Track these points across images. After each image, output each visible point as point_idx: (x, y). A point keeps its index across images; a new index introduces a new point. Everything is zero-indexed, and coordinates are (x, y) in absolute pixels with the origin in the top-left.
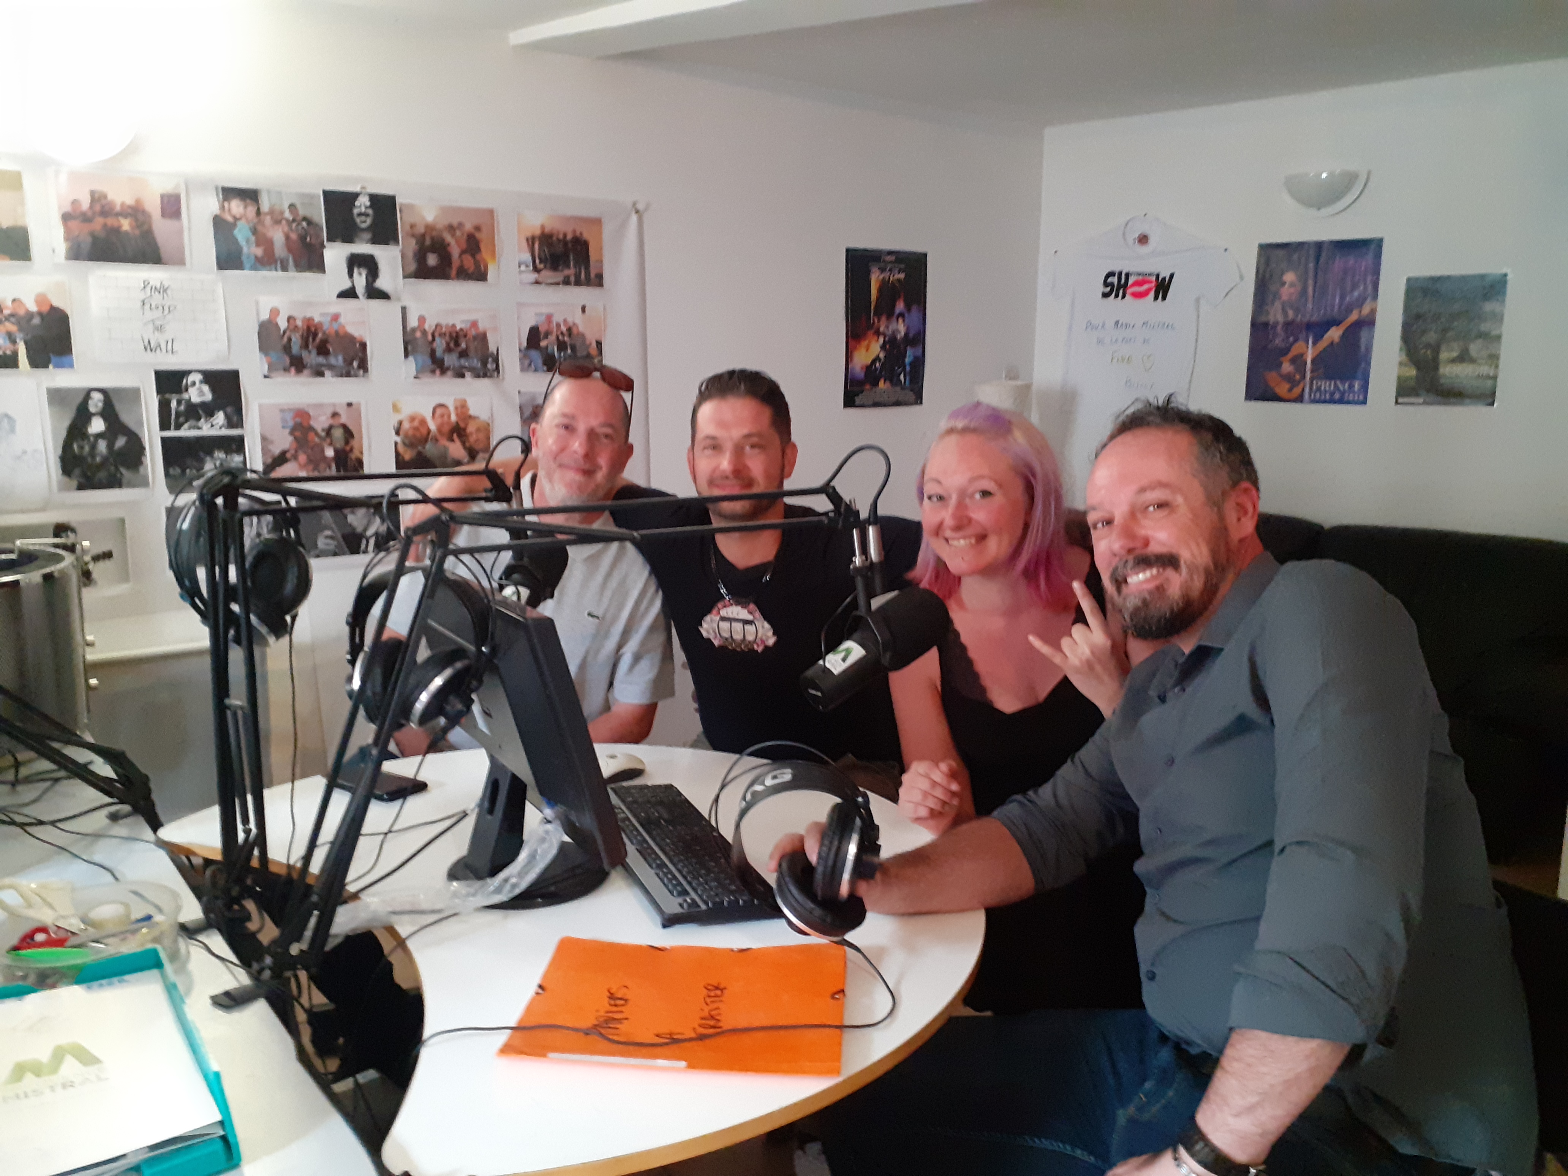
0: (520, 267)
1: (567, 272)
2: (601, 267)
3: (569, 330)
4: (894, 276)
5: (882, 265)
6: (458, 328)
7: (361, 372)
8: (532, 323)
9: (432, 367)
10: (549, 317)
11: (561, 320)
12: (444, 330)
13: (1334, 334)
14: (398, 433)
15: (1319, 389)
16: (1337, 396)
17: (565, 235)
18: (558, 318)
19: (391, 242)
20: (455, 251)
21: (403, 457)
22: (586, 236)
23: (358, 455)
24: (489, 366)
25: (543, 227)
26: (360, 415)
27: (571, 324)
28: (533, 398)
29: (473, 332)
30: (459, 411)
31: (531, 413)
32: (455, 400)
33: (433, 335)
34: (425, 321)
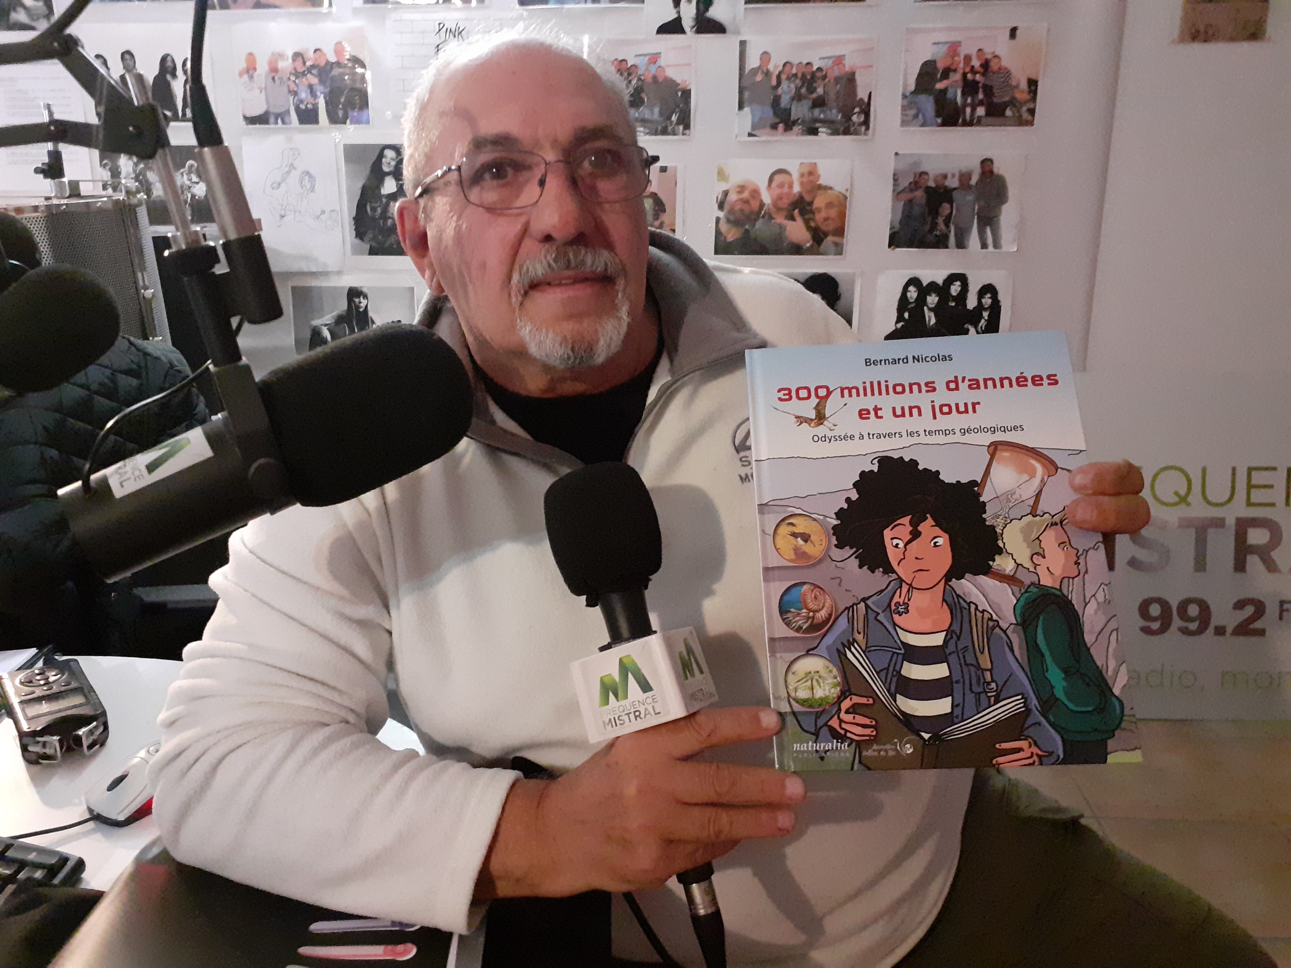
3: (986, 64)
6: (815, 68)
7: (681, 127)
8: (928, 57)
9: (777, 120)
10: (954, 46)
11: (973, 52)
12: (794, 70)
14: (721, 206)
21: (725, 238)
24: (855, 118)
26: (676, 185)
27: (989, 57)
28: (916, 164)
29: (836, 72)
30: (805, 180)
31: (911, 183)
32: (801, 164)
33: (779, 77)
34: (770, 58)
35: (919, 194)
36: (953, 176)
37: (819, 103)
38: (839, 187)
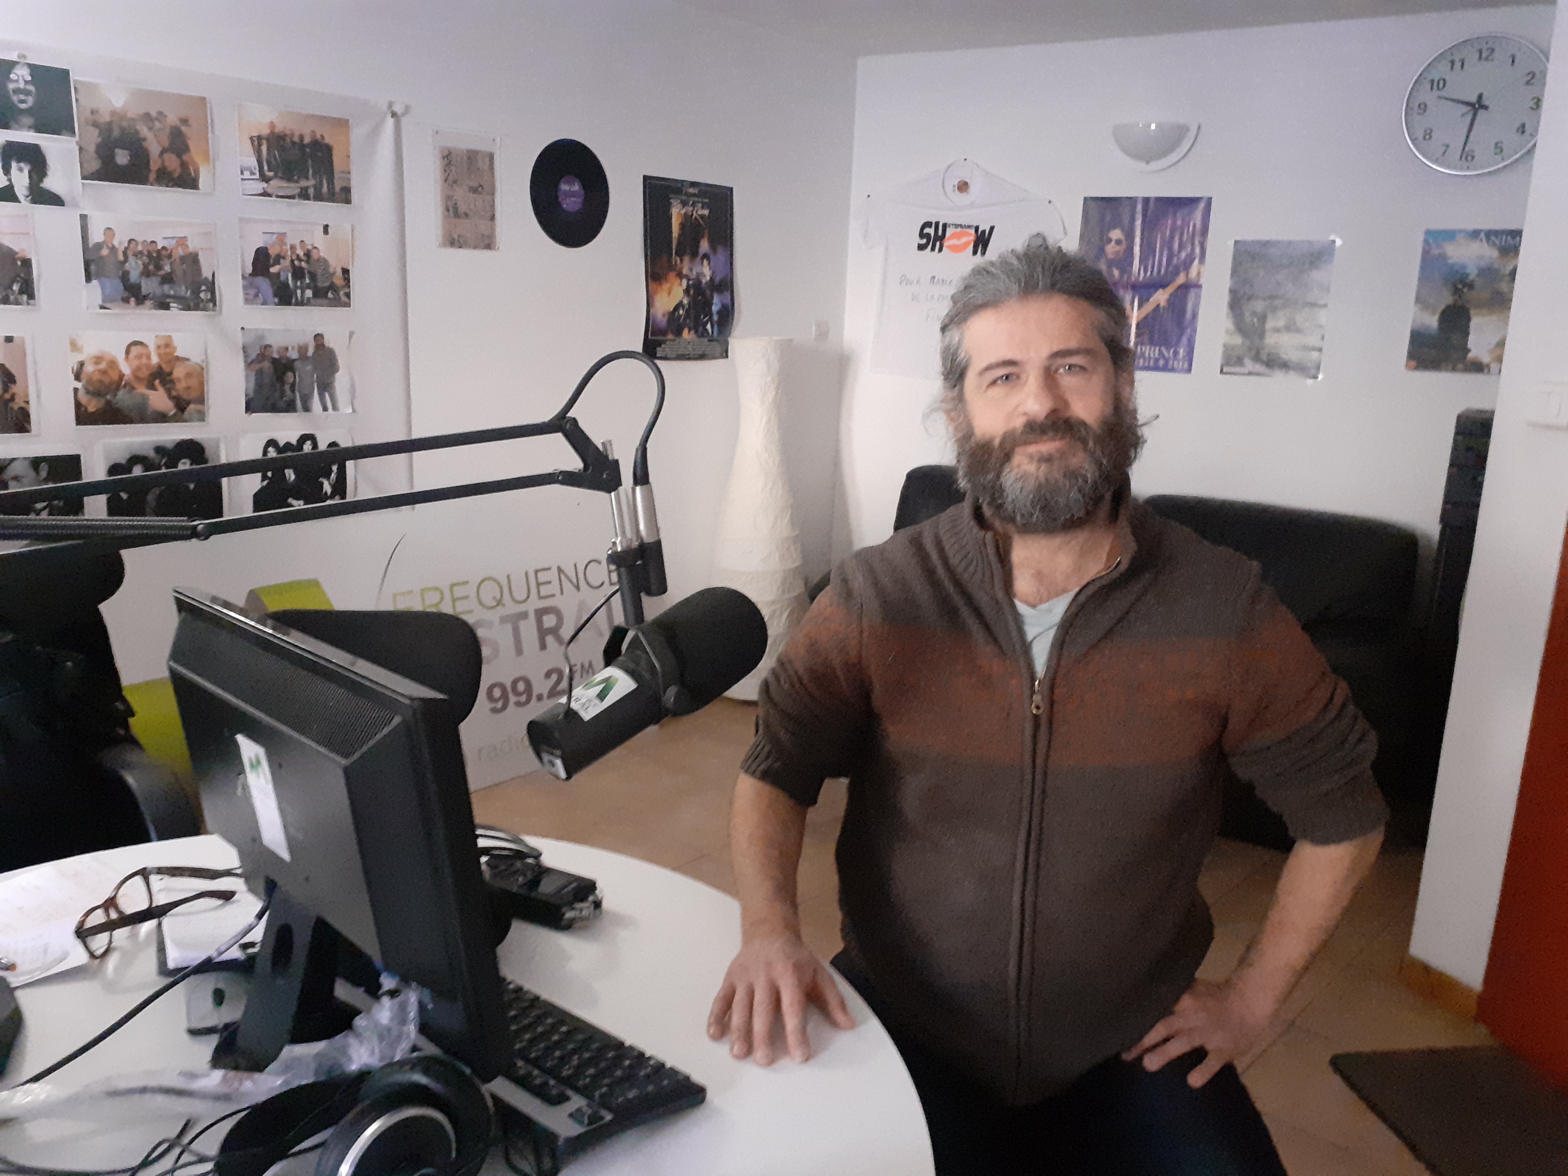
0: (242, 173)
1: (304, 183)
2: (350, 179)
3: (308, 254)
4: (696, 212)
5: (684, 198)
6: (159, 247)
7: (25, 297)
8: (261, 244)
9: (126, 294)
10: (282, 236)
11: (297, 243)
12: (140, 248)
13: (1161, 297)
14: (78, 377)
15: (1143, 354)
16: (1161, 363)
17: (301, 137)
18: (292, 239)
19: (64, 132)
20: (154, 148)
21: (86, 409)
22: (327, 140)
23: (24, 405)
24: (202, 295)
25: (272, 125)
26: (25, 355)
27: (310, 247)
28: (261, 337)
29: (180, 252)
30: (162, 351)
31: (258, 355)
32: (156, 336)
33: (125, 253)
34: (114, 235)
35: (266, 365)
36: (293, 348)
37: (168, 279)
38: (196, 358)
